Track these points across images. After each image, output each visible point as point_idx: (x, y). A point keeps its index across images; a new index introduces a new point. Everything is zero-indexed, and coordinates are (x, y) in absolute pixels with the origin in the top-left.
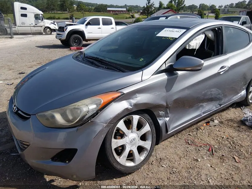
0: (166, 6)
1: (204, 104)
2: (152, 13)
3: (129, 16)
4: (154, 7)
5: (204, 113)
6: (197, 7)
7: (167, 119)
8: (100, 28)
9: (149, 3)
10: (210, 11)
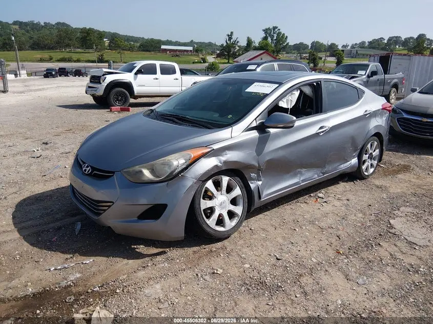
0: (257, 45)
1: (302, 170)
2: (235, 56)
3: (198, 59)
4: (239, 46)
5: (303, 181)
6: (308, 46)
7: (260, 183)
8: (157, 79)
9: (230, 39)
10: (328, 54)
